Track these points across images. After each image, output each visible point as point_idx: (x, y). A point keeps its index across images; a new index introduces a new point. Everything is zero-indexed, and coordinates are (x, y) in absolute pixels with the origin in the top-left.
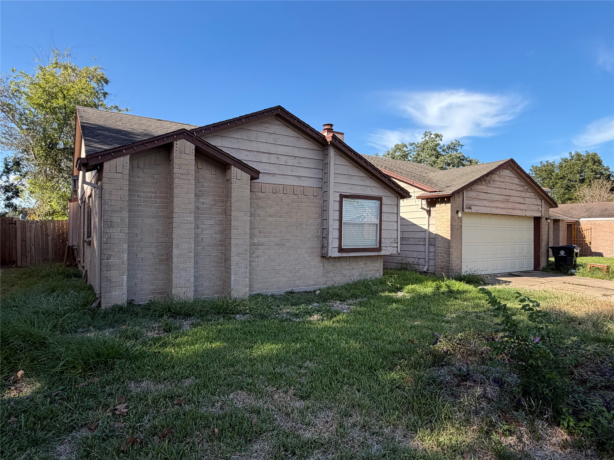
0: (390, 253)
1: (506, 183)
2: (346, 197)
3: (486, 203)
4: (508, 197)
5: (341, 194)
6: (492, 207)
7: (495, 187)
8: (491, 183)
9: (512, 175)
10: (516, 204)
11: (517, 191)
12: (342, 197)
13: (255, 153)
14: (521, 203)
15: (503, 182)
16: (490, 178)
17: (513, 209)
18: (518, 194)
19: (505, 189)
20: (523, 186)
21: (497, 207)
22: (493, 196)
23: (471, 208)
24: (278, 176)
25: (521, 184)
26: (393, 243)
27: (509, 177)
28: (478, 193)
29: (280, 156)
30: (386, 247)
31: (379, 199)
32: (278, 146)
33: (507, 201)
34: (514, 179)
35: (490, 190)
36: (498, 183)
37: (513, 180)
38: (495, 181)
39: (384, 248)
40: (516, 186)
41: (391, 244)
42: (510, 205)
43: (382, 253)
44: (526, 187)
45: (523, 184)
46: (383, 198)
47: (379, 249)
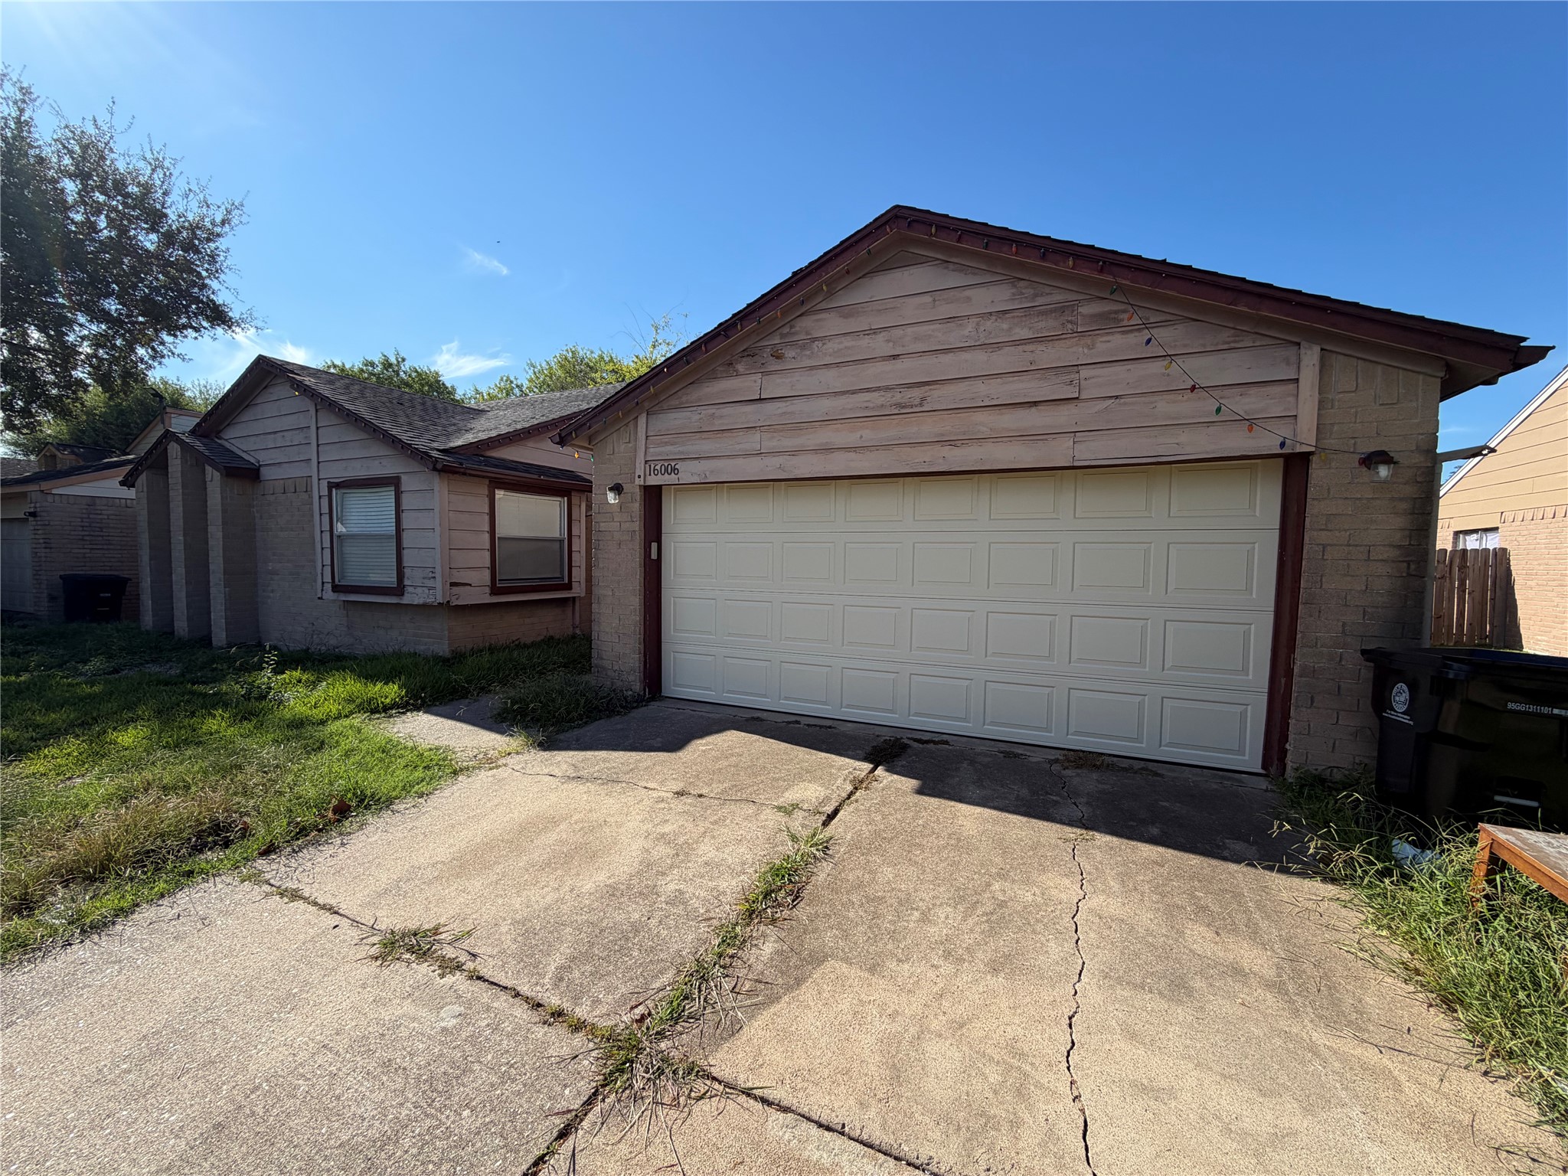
0: (421, 601)
1: (898, 332)
2: (338, 486)
3: (753, 441)
4: (916, 394)
5: (328, 482)
6: (794, 453)
7: (812, 368)
8: (790, 353)
9: (953, 279)
10: (981, 417)
11: (998, 346)
12: (332, 486)
13: (262, 436)
14: (1035, 404)
15: (875, 332)
16: (782, 336)
17: (952, 443)
18: (1003, 360)
19: (895, 357)
20: (1061, 309)
21: (827, 450)
22: (798, 406)
23: (675, 470)
24: (285, 465)
25: (1040, 301)
26: (429, 579)
27: (927, 299)
28: (711, 410)
29: (285, 434)
30: (415, 587)
31: (394, 482)
32: (283, 418)
33: (903, 410)
34: (968, 293)
35: (776, 386)
36: (832, 346)
37: (969, 299)
38: (814, 340)
39: (410, 589)
40: (989, 324)
41: (426, 581)
42: (927, 428)
43: (406, 599)
44: (1088, 309)
45: (1058, 297)
46: (404, 478)
47: (399, 589)
